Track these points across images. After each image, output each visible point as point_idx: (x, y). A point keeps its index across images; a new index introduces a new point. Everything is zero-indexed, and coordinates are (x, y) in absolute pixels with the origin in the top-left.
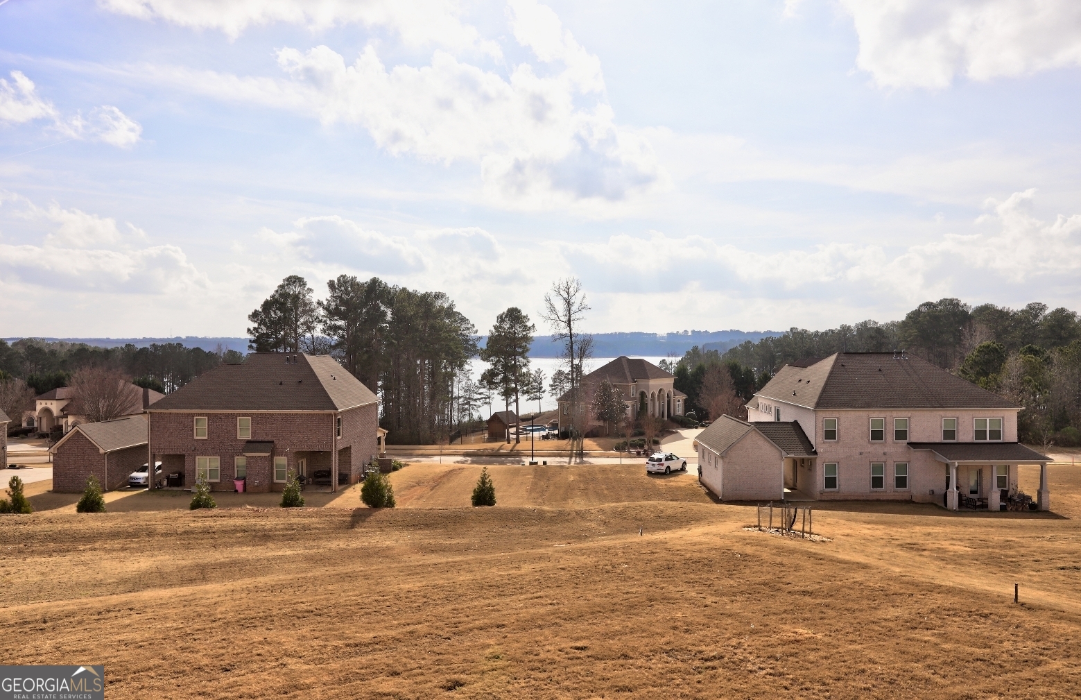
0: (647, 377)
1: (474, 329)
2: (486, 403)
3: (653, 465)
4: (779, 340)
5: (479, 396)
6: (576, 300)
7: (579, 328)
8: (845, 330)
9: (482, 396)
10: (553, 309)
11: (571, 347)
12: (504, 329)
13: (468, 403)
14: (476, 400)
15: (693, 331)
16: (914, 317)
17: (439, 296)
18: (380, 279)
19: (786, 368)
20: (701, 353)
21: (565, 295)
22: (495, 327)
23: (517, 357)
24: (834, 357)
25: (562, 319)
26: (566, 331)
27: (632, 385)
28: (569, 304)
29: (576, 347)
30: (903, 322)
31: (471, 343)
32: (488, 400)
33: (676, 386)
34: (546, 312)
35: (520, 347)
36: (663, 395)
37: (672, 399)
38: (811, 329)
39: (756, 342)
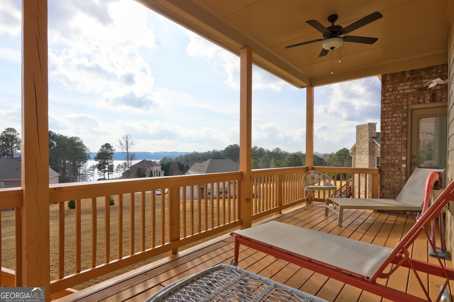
0: (153, 166)
1: (89, 150)
2: (92, 176)
3: (159, 192)
4: (190, 155)
5: (89, 174)
6: (130, 141)
7: (131, 150)
8: (209, 152)
9: (90, 173)
10: (121, 144)
11: (128, 156)
12: (104, 150)
13: (84, 176)
14: (87, 175)
15: (163, 152)
16: (227, 149)
17: (76, 138)
18: (53, 131)
19: (196, 163)
20: (167, 159)
21: (126, 140)
22: (100, 150)
23: (108, 160)
24: (210, 160)
25: (125, 147)
26: (126, 151)
27: (148, 168)
28: (127, 143)
29: (130, 156)
30: (224, 150)
31: (87, 155)
32: (92, 175)
33: (162, 169)
34: (119, 145)
35: (110, 156)
36: (158, 172)
37: (160, 173)
38: (200, 152)
39: (184, 155)
